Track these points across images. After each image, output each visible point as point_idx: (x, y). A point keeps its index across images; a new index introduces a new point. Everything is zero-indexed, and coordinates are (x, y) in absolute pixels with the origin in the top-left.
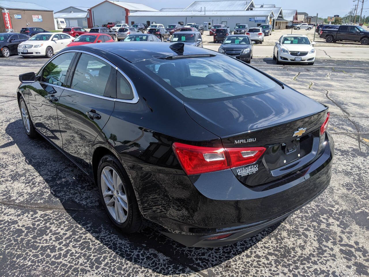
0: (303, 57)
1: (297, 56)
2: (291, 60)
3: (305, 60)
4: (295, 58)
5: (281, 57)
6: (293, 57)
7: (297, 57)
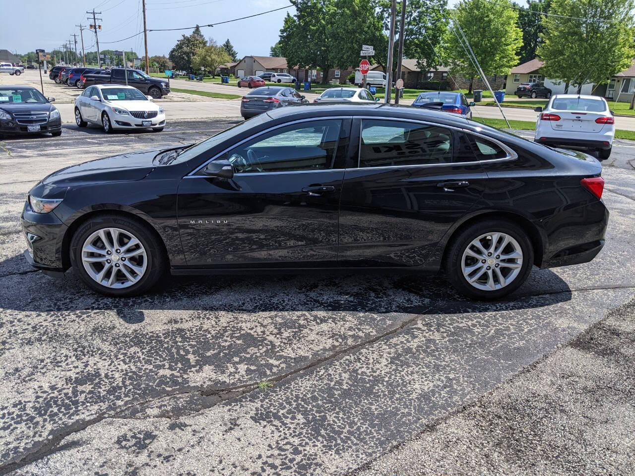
0: (154, 120)
1: (144, 118)
2: (136, 125)
3: (156, 124)
4: (142, 122)
5: (117, 122)
6: (139, 121)
7: (145, 120)
